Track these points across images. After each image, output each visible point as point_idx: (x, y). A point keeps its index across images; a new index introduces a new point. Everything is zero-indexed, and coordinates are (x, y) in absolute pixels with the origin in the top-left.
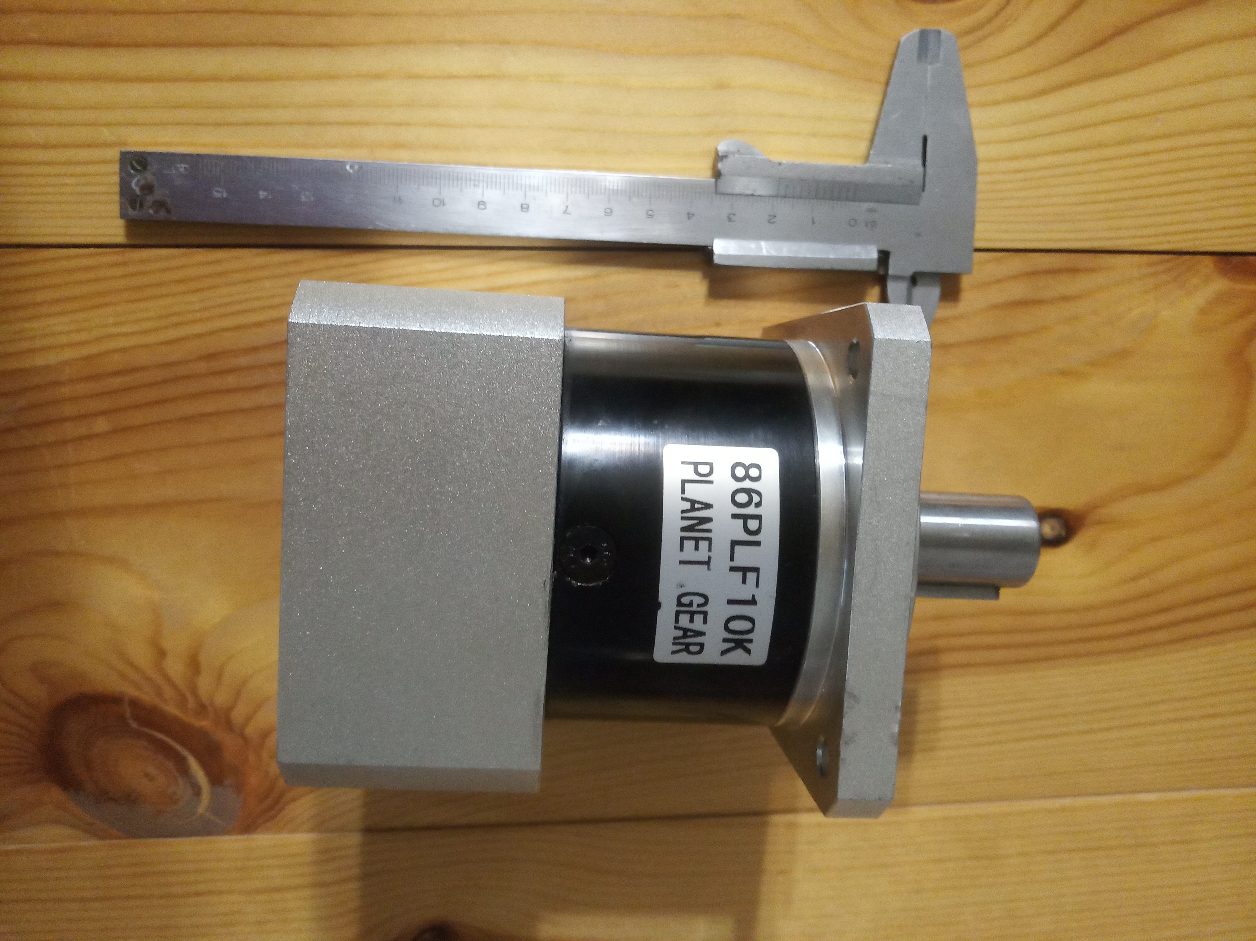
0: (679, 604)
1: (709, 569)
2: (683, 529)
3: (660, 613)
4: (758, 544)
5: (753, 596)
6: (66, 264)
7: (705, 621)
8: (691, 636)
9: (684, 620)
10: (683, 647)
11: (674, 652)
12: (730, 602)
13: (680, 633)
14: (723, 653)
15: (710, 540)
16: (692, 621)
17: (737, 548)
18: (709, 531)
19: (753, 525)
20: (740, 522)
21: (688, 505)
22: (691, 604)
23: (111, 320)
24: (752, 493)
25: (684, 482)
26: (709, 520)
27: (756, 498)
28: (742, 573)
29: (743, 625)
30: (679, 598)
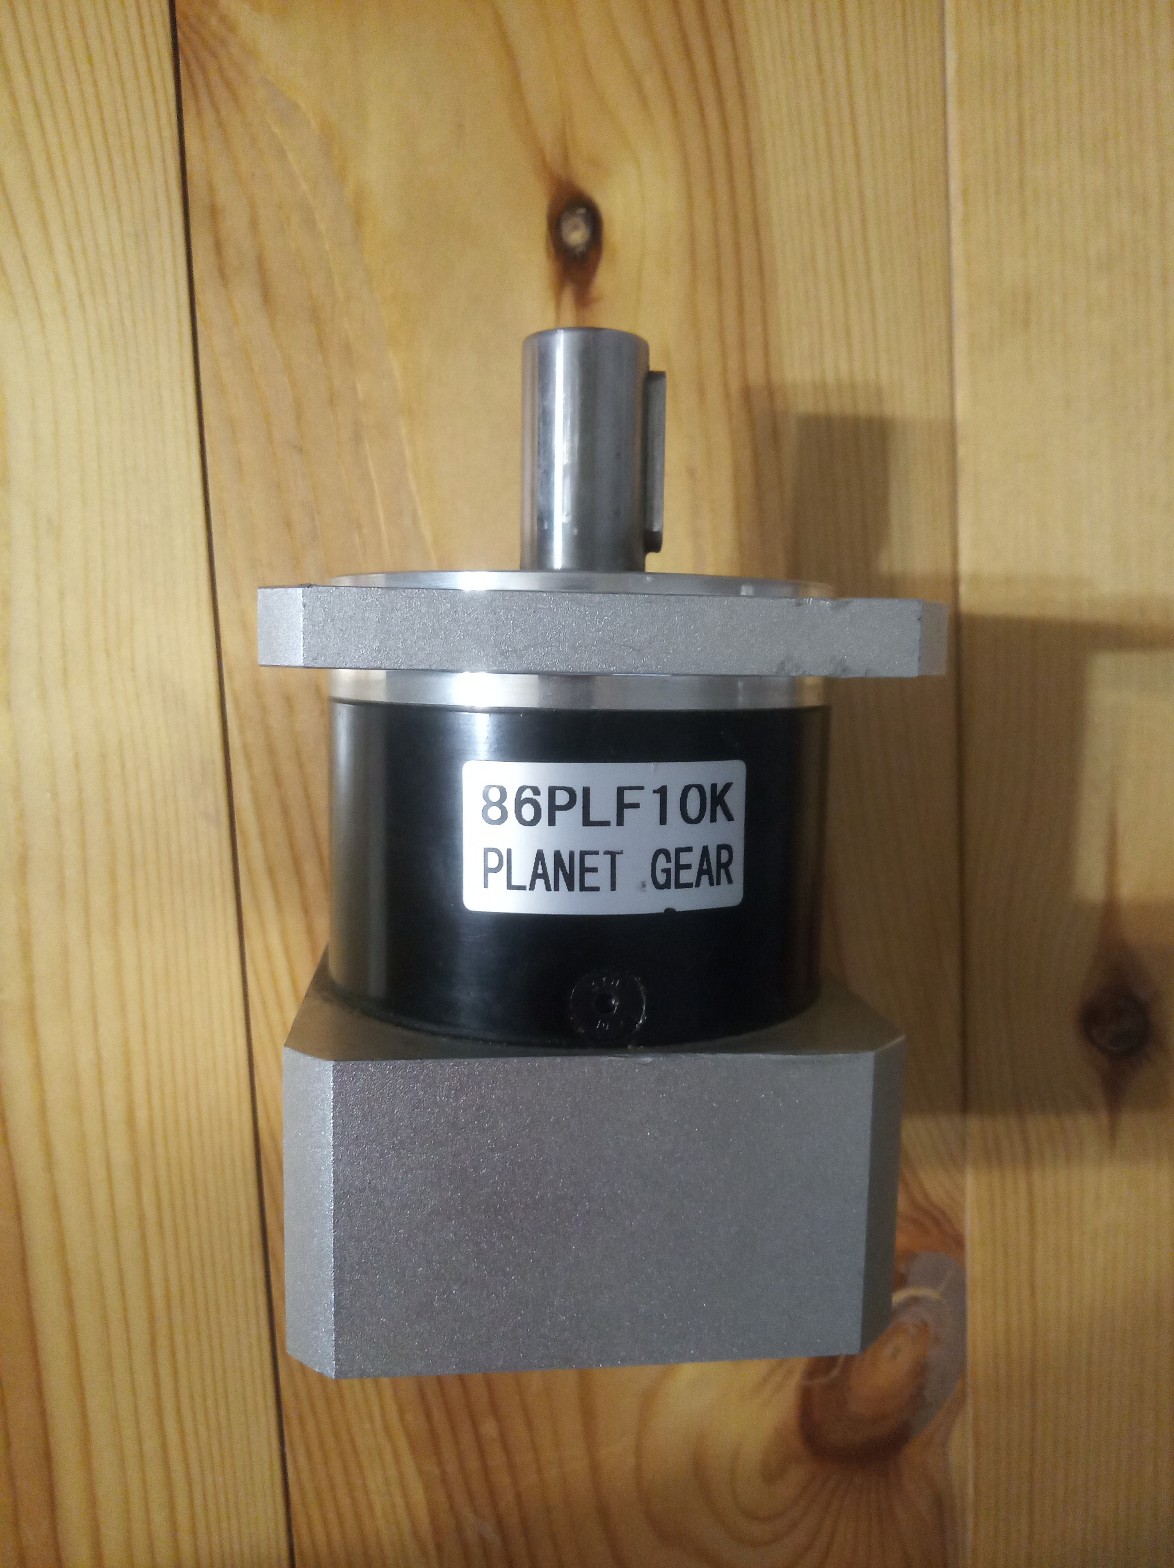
0: (667, 885)
1: (621, 853)
2: (571, 888)
3: (679, 908)
4: (586, 791)
5: (655, 792)
6: (305, 1476)
7: (689, 849)
8: (709, 864)
9: (687, 876)
10: (723, 871)
11: (730, 881)
12: (663, 821)
13: (705, 879)
14: (729, 817)
15: (583, 854)
16: (688, 867)
17: (593, 817)
18: (572, 855)
19: (562, 798)
20: (559, 814)
21: (540, 883)
22: (667, 871)
23: (367, 1426)
24: (522, 799)
25: (510, 886)
26: (557, 855)
27: (528, 794)
28: (625, 809)
29: (694, 797)
30: (658, 886)
